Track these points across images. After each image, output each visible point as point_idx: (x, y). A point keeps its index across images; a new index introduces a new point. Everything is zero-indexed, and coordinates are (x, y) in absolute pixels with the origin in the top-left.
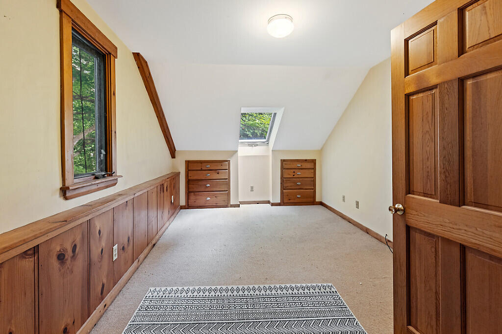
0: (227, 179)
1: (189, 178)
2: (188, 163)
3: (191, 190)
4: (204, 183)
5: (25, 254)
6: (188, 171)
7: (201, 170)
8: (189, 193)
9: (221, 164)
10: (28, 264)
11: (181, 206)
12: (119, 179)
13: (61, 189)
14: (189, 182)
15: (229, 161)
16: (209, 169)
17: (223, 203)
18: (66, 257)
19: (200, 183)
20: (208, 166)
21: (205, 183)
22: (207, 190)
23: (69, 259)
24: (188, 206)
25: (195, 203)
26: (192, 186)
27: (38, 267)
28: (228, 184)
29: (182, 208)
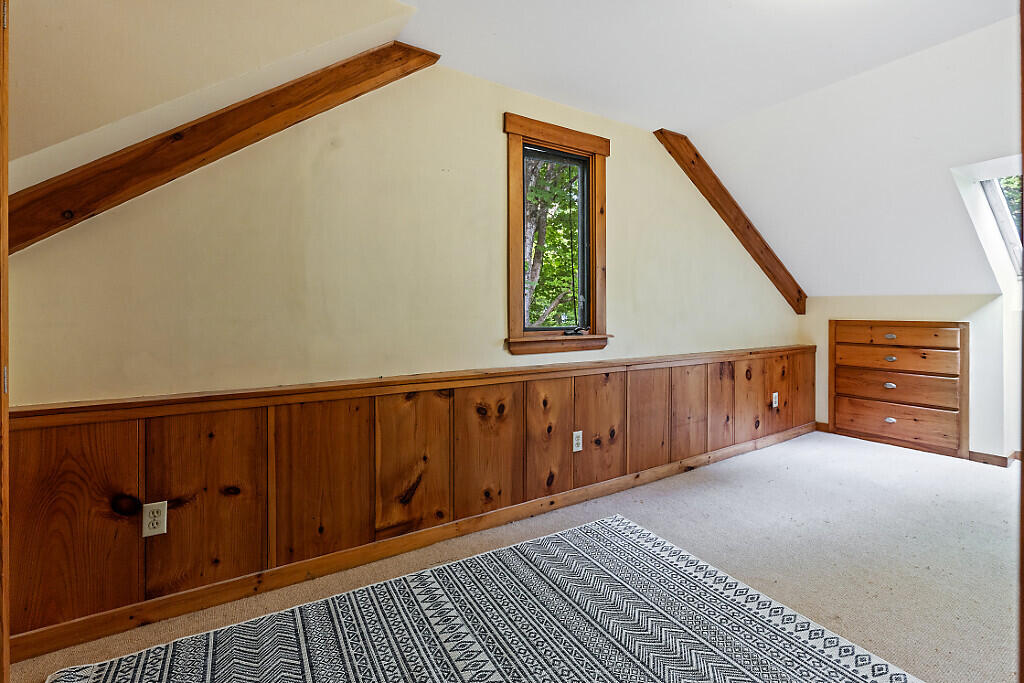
0: (957, 376)
1: (838, 361)
2: (835, 325)
3: (841, 390)
4: (879, 378)
5: (440, 392)
6: (835, 343)
7: (871, 344)
8: (837, 396)
9: (932, 331)
10: (442, 404)
11: (817, 424)
12: (609, 339)
13: (506, 340)
14: (837, 370)
15: (967, 324)
16: (894, 343)
17: (943, 443)
18: (489, 414)
19: (868, 377)
20: (889, 336)
21: (884, 380)
22: (888, 396)
23: (494, 418)
24: (835, 428)
25: (854, 424)
26: (845, 380)
27: (452, 409)
28: (962, 392)
29: (819, 427)
